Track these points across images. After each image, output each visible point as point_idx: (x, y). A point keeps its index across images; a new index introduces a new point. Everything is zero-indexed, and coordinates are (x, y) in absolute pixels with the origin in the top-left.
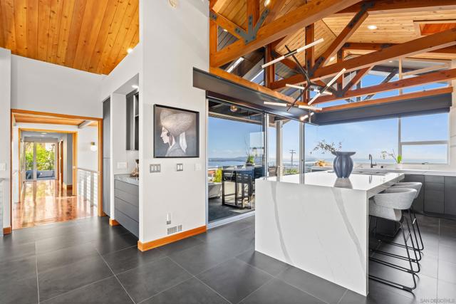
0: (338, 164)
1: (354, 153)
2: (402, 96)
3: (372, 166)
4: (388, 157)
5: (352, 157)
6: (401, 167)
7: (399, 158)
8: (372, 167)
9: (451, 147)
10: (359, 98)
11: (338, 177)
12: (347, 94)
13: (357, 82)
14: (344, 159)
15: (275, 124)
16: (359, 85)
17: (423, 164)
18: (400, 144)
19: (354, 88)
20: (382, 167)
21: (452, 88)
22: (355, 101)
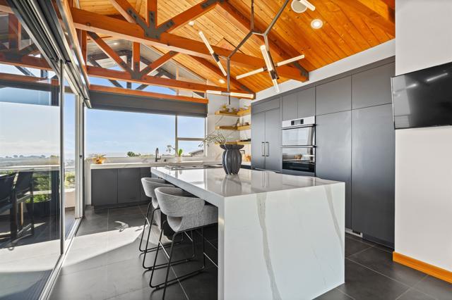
3: (157, 159)
6: (182, 160)
8: (156, 161)
10: (129, 85)
18: (177, 139)
20: (165, 161)
21: (207, 100)
22: (125, 87)
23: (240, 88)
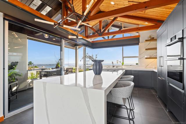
0: (95, 67)
1: (103, 61)
2: (123, 37)
3: (113, 66)
4: (119, 63)
5: (102, 63)
6: (124, 67)
7: (123, 63)
9: (140, 59)
10: (108, 37)
11: (95, 74)
12: (103, 35)
13: (108, 29)
14: (98, 64)
15: (75, 48)
16: (108, 30)
17: (131, 65)
18: (123, 58)
19: (106, 31)
20: (117, 67)
21: (140, 36)
22: (107, 38)
23: (156, 23)
